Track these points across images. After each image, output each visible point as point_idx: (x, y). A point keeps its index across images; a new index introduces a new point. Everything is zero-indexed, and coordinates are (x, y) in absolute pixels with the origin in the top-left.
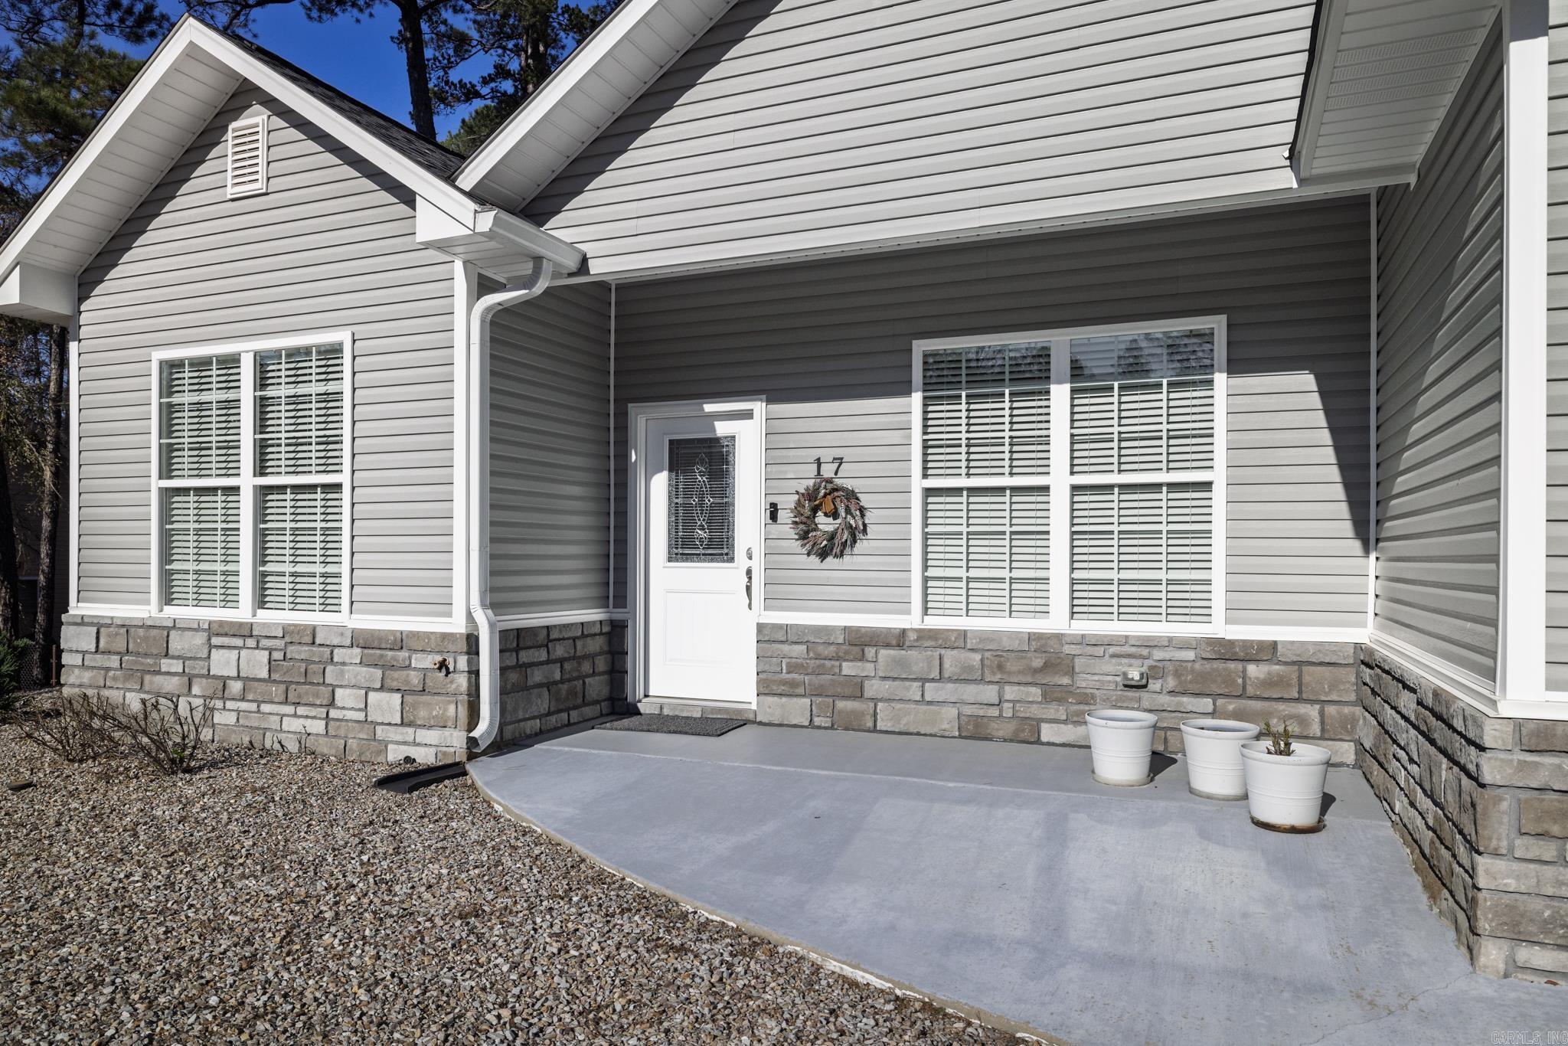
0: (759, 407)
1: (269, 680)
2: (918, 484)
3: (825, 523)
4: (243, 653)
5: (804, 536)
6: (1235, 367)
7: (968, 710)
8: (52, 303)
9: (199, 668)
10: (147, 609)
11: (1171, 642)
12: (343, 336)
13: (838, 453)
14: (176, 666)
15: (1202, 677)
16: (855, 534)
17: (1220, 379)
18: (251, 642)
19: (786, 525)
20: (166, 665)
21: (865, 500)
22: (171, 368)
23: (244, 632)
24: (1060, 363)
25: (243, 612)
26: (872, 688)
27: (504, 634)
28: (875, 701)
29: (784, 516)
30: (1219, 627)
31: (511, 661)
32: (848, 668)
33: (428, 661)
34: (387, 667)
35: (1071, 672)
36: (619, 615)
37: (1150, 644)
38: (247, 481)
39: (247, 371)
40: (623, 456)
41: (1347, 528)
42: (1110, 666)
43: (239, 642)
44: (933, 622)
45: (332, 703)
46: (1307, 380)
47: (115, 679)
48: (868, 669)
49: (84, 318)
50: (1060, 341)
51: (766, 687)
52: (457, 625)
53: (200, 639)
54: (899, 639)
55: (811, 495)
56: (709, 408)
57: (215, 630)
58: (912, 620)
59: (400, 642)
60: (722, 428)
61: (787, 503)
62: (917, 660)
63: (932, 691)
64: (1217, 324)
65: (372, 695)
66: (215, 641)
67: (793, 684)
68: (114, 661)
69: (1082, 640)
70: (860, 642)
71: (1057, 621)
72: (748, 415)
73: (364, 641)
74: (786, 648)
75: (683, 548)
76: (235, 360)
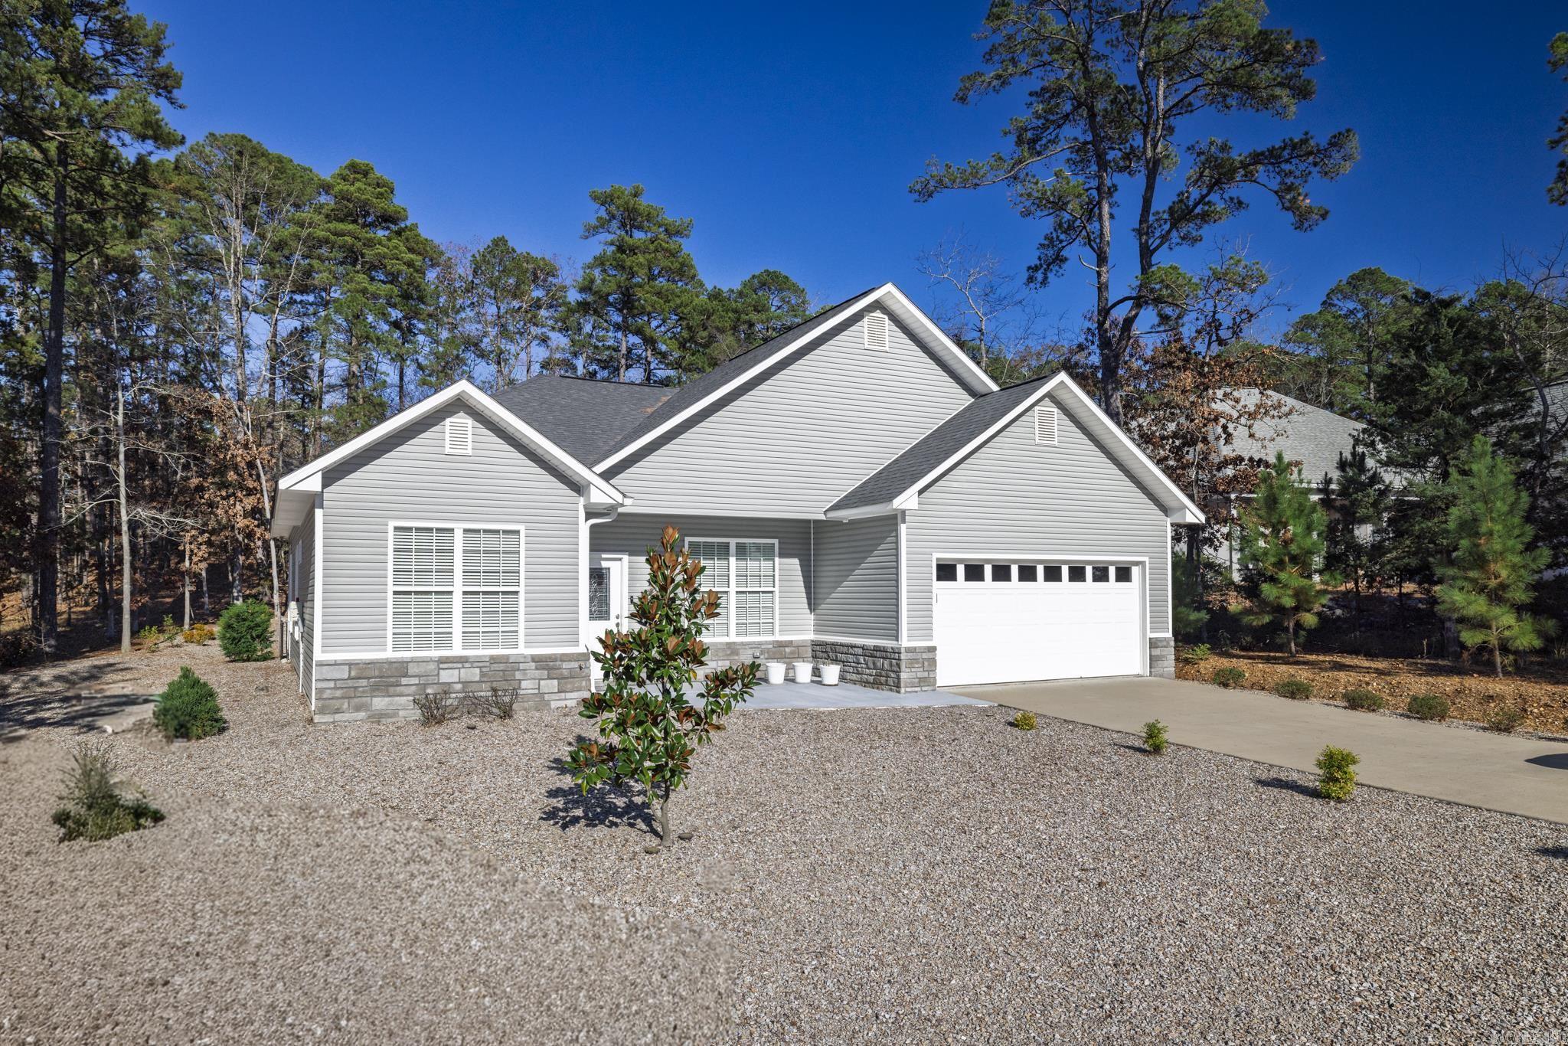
0: (626, 558)
1: (480, 681)
4: (462, 670)
6: (781, 556)
9: (431, 680)
10: (389, 654)
11: (767, 643)
12: (521, 528)
14: (415, 681)
15: (774, 653)
17: (777, 559)
18: (467, 665)
20: (404, 681)
22: (399, 530)
23: (463, 661)
24: (733, 549)
25: (457, 650)
30: (778, 637)
34: (549, 669)
35: (738, 654)
37: (760, 643)
38: (457, 589)
41: (806, 606)
42: (750, 652)
43: (460, 665)
46: (796, 561)
47: (363, 692)
50: (733, 542)
53: (432, 666)
56: (604, 556)
57: (442, 661)
59: (557, 658)
60: (604, 564)
64: (776, 541)
65: (542, 682)
66: (441, 666)
68: (364, 682)
69: (742, 644)
71: (733, 638)
72: (620, 559)
73: (540, 661)
75: (592, 615)
76: (451, 530)
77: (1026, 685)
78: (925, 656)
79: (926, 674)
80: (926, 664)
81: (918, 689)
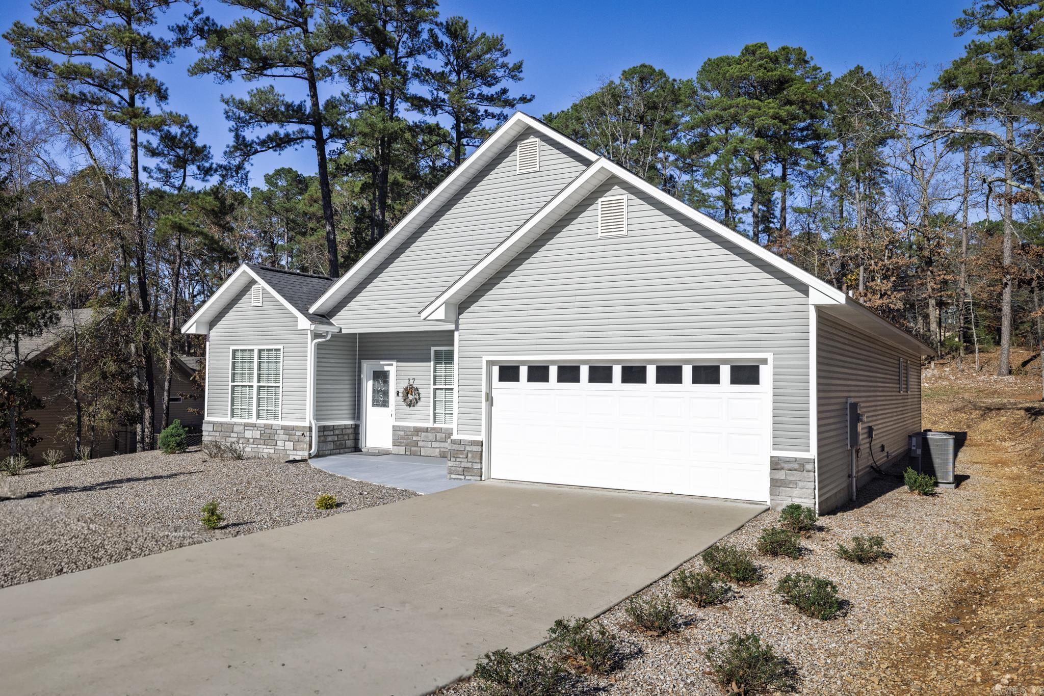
0: (394, 363)
1: (260, 439)
2: (432, 387)
3: (410, 397)
4: (253, 431)
5: (405, 400)
7: (442, 450)
8: (203, 331)
9: (242, 435)
10: (227, 419)
12: (280, 347)
13: (414, 377)
14: (235, 435)
16: (417, 401)
18: (255, 429)
19: (400, 398)
20: (232, 435)
21: (420, 391)
22: (234, 351)
23: (254, 426)
25: (253, 420)
26: (420, 444)
27: (319, 427)
28: (421, 447)
29: (401, 394)
31: (322, 434)
32: (415, 438)
33: (299, 433)
34: (290, 435)
36: (358, 422)
38: (255, 384)
39: (256, 353)
40: (360, 376)
43: (252, 428)
44: (436, 425)
45: (276, 445)
47: (218, 439)
48: (419, 438)
49: (211, 335)
51: (395, 444)
52: (307, 424)
53: (242, 427)
54: (426, 430)
55: (406, 389)
56: (383, 362)
57: (246, 425)
58: (430, 424)
59: (293, 428)
60: (386, 368)
61: (401, 391)
62: (431, 436)
63: (434, 445)
65: (286, 442)
66: (246, 428)
67: (401, 443)
68: (218, 434)
70: (418, 431)
72: (392, 365)
73: (284, 428)
74: (399, 432)
75: (376, 403)
76: (253, 350)
77: (584, 491)
78: (468, 448)
79: (469, 465)
80: (470, 455)
81: (463, 477)
